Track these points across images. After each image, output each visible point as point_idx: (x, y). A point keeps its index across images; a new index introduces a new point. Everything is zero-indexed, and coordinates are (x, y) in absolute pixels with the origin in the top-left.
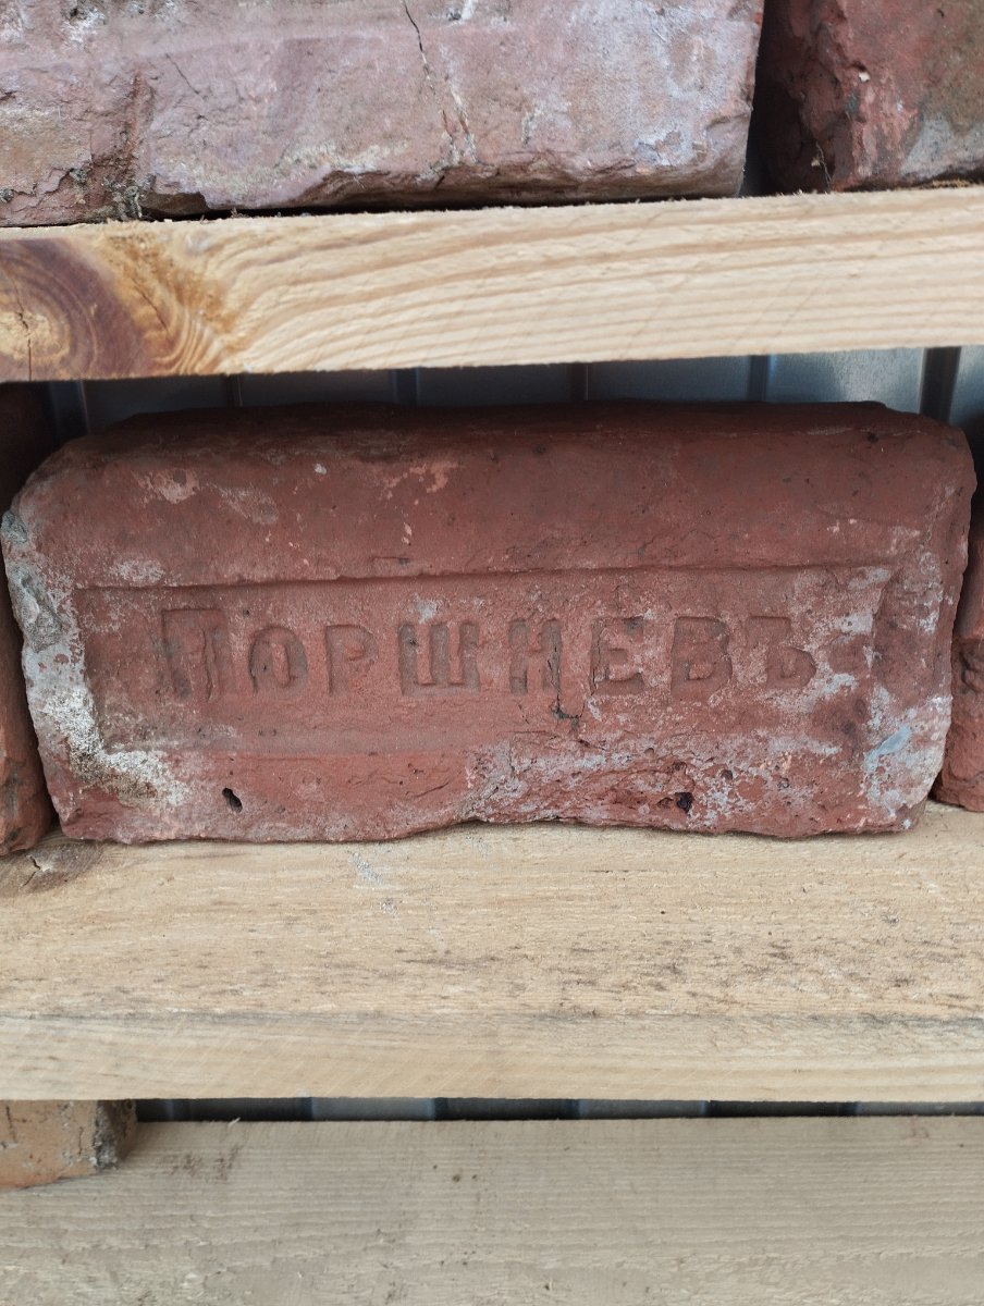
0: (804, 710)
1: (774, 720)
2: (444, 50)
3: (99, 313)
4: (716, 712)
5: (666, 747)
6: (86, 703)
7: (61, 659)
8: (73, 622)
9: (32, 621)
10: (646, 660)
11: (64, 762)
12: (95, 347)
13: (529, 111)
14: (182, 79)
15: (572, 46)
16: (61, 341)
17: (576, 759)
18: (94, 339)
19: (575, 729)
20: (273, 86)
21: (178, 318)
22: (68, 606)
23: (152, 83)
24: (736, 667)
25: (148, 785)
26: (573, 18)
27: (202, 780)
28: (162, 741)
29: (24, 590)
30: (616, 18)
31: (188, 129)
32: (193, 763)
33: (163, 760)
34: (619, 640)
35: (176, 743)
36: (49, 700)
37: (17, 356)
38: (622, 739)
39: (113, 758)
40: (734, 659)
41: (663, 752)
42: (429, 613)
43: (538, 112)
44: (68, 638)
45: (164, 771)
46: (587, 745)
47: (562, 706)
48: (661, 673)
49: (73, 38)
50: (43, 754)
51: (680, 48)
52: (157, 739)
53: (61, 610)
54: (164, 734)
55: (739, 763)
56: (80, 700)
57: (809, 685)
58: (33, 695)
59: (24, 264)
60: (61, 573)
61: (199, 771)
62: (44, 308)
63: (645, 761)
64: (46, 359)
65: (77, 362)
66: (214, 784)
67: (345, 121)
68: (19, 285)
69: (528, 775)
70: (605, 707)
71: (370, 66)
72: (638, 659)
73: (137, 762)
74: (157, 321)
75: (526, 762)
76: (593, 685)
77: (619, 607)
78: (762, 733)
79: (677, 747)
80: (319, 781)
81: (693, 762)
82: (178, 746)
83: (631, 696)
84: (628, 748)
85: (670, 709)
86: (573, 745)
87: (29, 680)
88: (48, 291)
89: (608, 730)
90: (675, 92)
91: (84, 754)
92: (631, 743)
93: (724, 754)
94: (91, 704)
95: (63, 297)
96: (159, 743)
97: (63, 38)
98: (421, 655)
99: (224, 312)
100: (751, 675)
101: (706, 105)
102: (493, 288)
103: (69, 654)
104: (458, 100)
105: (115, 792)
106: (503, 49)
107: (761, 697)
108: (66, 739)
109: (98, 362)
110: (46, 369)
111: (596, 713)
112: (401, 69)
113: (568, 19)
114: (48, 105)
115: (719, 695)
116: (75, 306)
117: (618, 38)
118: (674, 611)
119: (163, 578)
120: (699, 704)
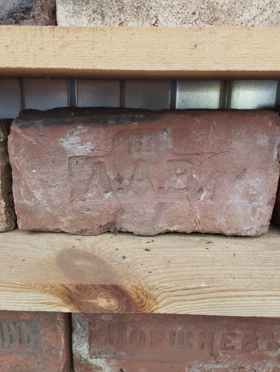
0: (276, 356)
1: (268, 358)
2: (196, 207)
3: (127, 300)
4: (253, 356)
5: (239, 364)
6: (87, 347)
7: (83, 337)
8: (87, 329)
9: (78, 329)
10: (236, 343)
11: (79, 361)
12: (124, 307)
13: (216, 220)
14: (131, 208)
15: (227, 208)
16: (116, 305)
17: (215, 365)
18: (124, 305)
19: (216, 358)
20: (154, 211)
21: (146, 302)
22: (87, 325)
23: (124, 209)
24: (259, 345)
25: (100, 367)
26: (228, 203)
27: (115, 366)
28: (105, 356)
29: (77, 322)
30: (239, 203)
31: (132, 219)
32: (113, 362)
33: (105, 361)
34: (229, 338)
35: (109, 356)
36: (78, 346)
37: (105, 308)
38: (228, 361)
39: (92, 360)
40: (259, 343)
41: (238, 365)
42: (179, 329)
43: (218, 221)
44: (85, 332)
45: (105, 364)
46: (218, 362)
47: (212, 353)
48: (239, 346)
49: (106, 197)
50: (74, 359)
51: (254, 211)
52: (104, 355)
53: (85, 326)
54: (105, 353)
55: (258, 368)
56: (86, 347)
57: (278, 350)
58: (74, 345)
59: (110, 289)
60: (87, 318)
61: (114, 364)
62: (114, 298)
63: (233, 366)
64: (112, 309)
65: (120, 309)
66: (118, 368)
67: (170, 220)
68: (108, 293)
69: (202, 368)
70: (224, 353)
71: (178, 209)
72: (234, 342)
73: (98, 362)
74: (140, 302)
75: (201, 365)
76: (221, 348)
77: (230, 330)
78: (265, 361)
79: (242, 364)
80: (146, 368)
81: (246, 367)
82: (109, 357)
83: (230, 351)
84: (229, 364)
85: (241, 354)
86: (214, 361)
87: (73, 341)
88: (115, 295)
89: (224, 359)
90: (252, 219)
91: (85, 359)
92: (230, 362)
93: (255, 366)
94: (88, 347)
95: (118, 296)
96: (104, 356)
97: (103, 197)
98: (176, 339)
99: (156, 301)
100: (263, 347)
101: (259, 223)
102: (223, 300)
103: (85, 336)
104: (199, 217)
105: (91, 369)
106: (211, 208)
107: (265, 353)
108: (81, 355)
109: (124, 310)
110: (112, 311)
111: (221, 355)
112: (185, 210)
113: (227, 203)
114: (98, 212)
115: (254, 351)
116: (121, 299)
117: (239, 207)
118: (244, 332)
119: (112, 319)
120: (249, 353)
